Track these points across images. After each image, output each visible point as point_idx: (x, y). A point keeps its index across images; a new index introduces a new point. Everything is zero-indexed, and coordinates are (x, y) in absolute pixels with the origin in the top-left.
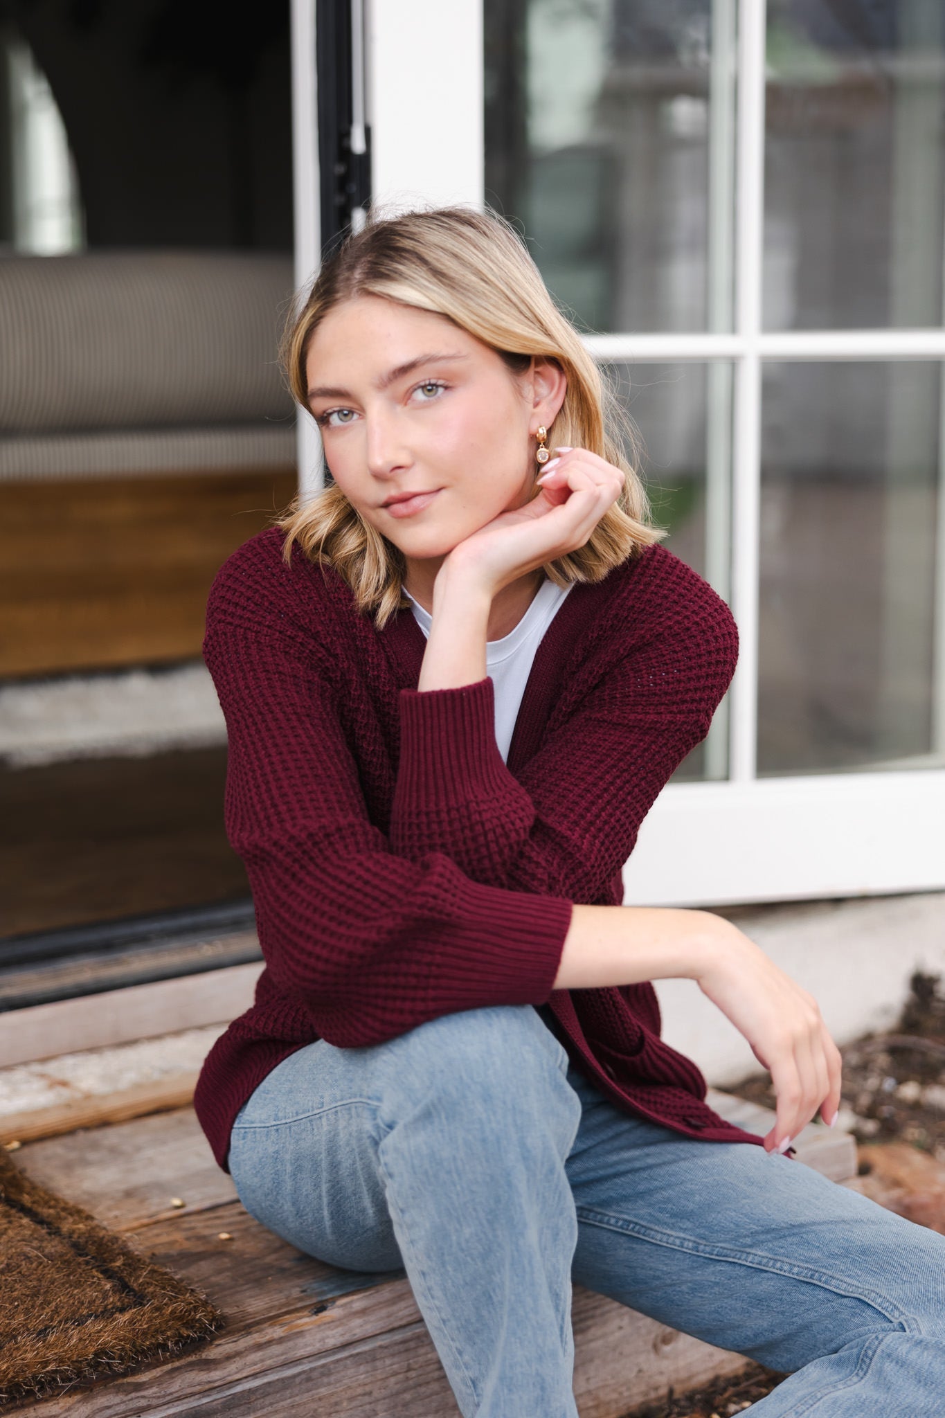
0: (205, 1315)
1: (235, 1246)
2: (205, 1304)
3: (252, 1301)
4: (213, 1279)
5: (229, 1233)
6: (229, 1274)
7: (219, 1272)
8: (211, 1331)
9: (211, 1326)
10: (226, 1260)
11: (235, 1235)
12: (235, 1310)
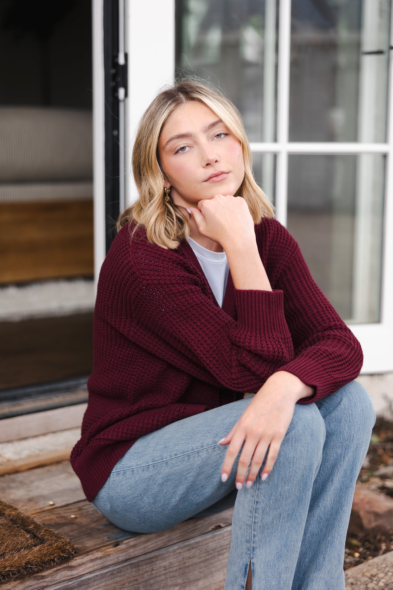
0: (70, 548)
1: (78, 520)
2: (69, 543)
3: (88, 542)
4: (70, 534)
5: (75, 515)
6: (76, 531)
7: (72, 531)
8: (72, 554)
9: (72, 552)
10: (75, 526)
11: (77, 516)
12: (81, 546)
